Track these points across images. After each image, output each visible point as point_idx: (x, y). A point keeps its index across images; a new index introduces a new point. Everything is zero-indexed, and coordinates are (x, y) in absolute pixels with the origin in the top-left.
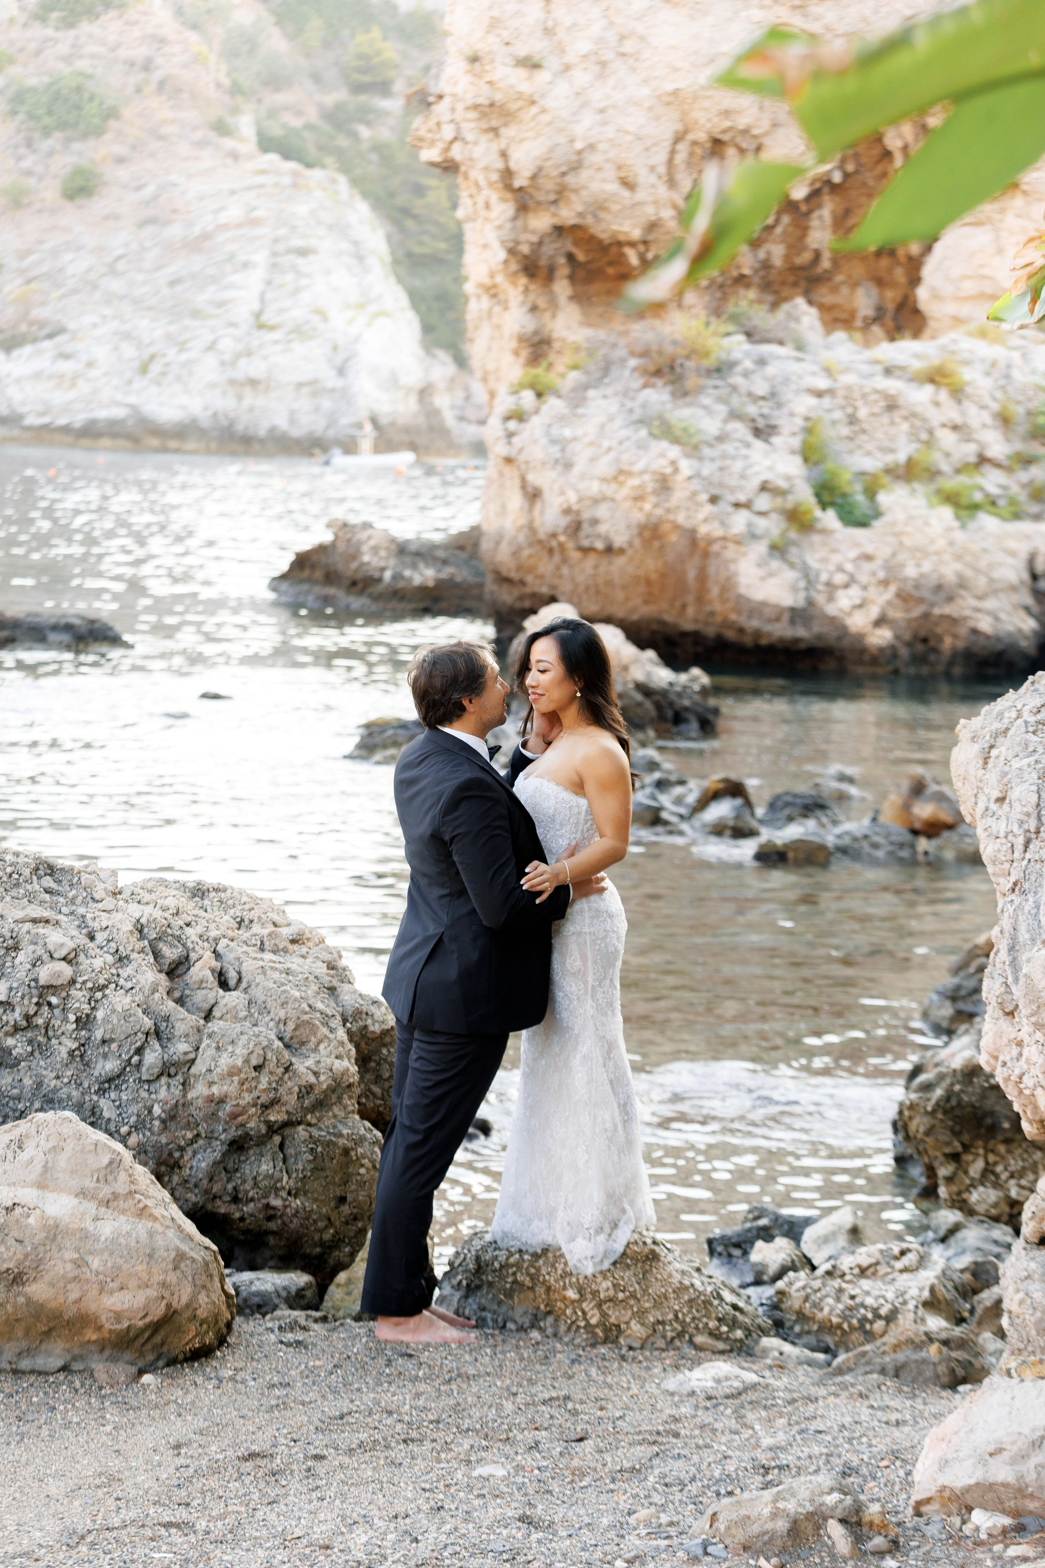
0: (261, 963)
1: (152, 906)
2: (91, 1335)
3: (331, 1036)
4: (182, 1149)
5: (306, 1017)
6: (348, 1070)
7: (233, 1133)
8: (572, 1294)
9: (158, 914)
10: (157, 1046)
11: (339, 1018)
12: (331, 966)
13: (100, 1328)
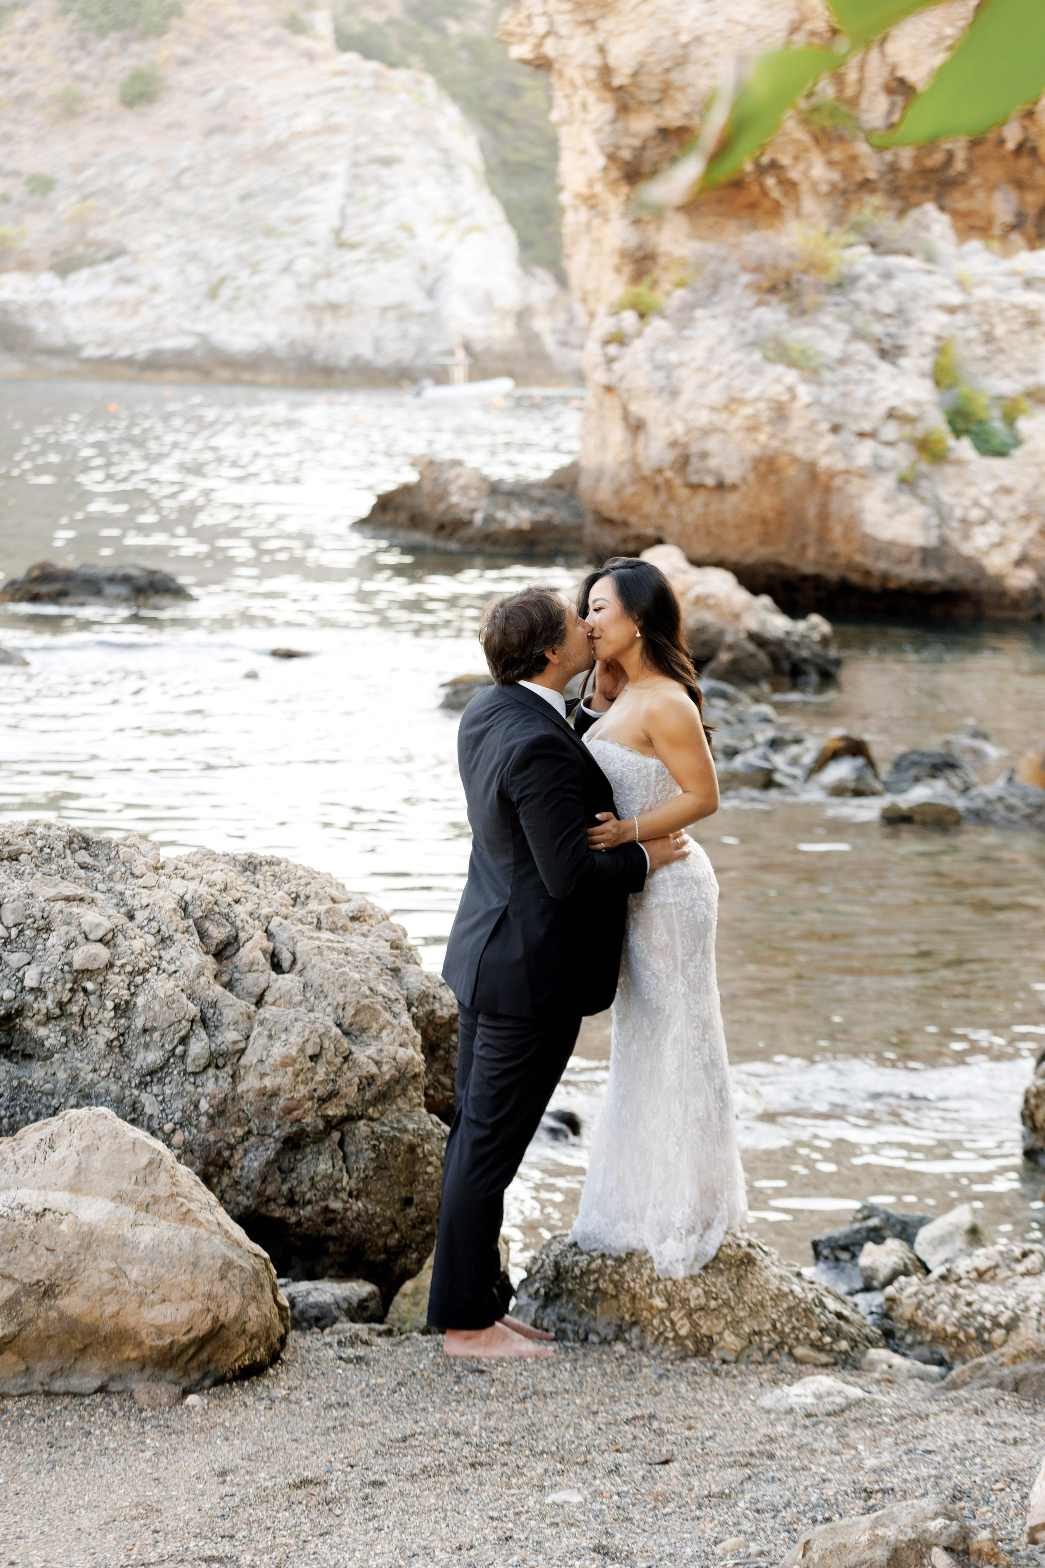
0: (317, 943)
1: (197, 881)
2: (131, 1353)
3: (395, 1022)
4: (232, 1148)
5: (366, 1002)
6: (413, 1058)
7: (288, 1129)
8: (659, 1302)
9: (203, 890)
10: (203, 1034)
11: (403, 1002)
12: (395, 946)
13: (140, 1344)
